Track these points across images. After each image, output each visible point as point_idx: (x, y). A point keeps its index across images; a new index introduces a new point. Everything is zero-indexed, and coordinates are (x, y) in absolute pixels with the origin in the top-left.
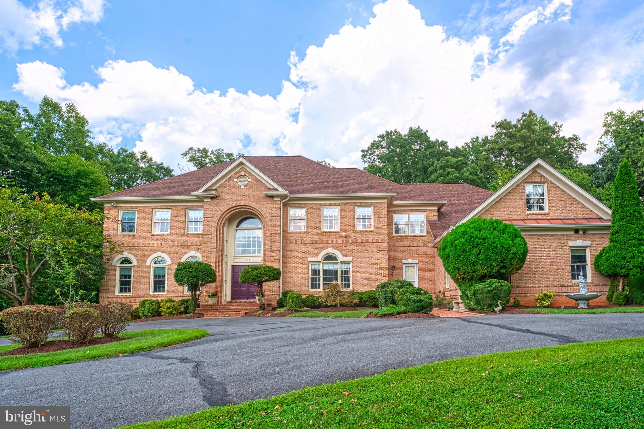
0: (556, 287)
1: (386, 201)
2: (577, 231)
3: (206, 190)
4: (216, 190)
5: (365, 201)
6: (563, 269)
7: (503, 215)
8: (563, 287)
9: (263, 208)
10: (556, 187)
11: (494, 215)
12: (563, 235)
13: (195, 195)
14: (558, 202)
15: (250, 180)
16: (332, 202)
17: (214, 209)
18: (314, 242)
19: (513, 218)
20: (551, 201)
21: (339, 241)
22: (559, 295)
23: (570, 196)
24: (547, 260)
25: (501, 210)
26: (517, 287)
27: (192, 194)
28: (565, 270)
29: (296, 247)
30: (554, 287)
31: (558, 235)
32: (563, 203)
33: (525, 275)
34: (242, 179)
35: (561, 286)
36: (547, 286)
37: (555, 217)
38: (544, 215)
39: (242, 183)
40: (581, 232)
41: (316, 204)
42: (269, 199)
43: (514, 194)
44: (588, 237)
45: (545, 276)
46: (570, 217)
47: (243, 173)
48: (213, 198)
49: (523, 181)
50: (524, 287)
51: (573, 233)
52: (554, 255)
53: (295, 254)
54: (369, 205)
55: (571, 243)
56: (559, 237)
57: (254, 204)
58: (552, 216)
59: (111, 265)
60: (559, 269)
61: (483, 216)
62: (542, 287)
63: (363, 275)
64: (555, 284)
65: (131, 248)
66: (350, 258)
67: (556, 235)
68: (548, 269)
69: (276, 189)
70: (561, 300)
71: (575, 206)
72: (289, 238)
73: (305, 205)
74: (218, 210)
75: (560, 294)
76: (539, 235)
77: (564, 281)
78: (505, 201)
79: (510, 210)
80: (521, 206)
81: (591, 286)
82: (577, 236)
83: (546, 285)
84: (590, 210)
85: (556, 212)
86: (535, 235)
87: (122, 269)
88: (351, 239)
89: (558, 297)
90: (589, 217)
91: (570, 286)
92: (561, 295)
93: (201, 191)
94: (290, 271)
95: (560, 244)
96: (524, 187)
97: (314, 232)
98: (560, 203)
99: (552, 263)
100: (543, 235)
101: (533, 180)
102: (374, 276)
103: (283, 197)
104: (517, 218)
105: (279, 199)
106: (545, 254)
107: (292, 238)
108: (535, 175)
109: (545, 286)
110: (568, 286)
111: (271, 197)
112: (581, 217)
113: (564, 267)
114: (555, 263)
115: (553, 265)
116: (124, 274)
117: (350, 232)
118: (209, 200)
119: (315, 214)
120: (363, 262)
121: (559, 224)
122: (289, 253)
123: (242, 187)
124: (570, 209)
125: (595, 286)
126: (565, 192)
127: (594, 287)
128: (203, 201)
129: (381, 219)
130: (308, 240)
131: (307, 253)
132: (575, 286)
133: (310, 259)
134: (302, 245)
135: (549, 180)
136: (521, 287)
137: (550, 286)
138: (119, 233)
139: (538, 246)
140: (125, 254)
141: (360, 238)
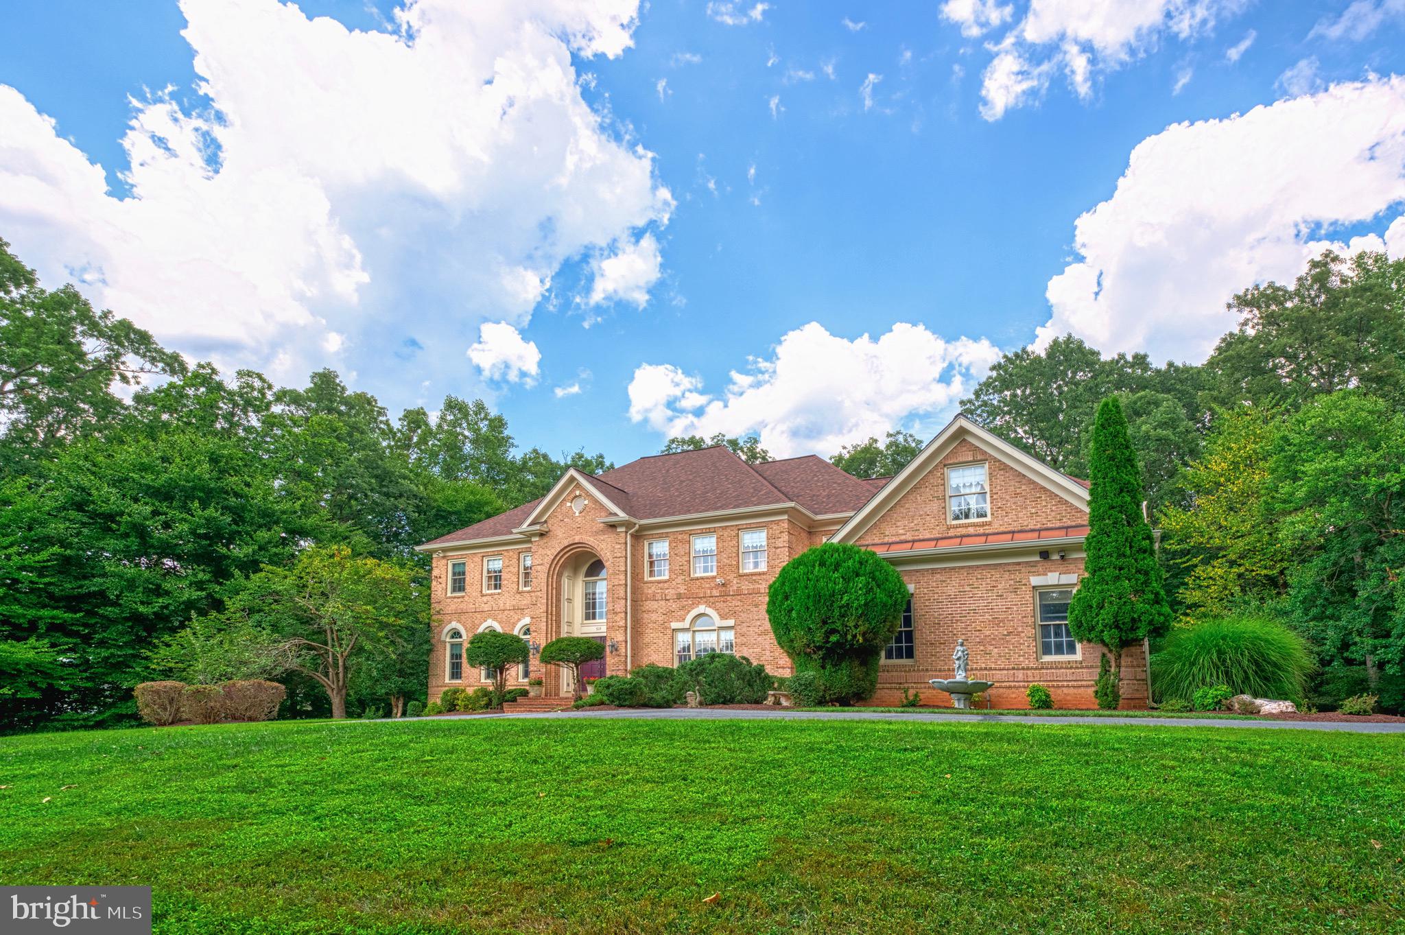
0: (1004, 669)
1: (786, 517)
2: (1045, 555)
3: (532, 524)
4: (546, 522)
5: (755, 520)
6: (1018, 634)
7: (901, 532)
8: (1018, 669)
9: (603, 546)
10: (1005, 468)
11: (887, 533)
12: (1019, 564)
13: (520, 533)
14: (1008, 497)
15: (586, 502)
16: (705, 525)
17: (544, 552)
18: (679, 597)
19: (921, 537)
20: (995, 497)
21: (716, 593)
22: (1010, 687)
23: (1034, 482)
24: (987, 616)
25: (899, 524)
26: (927, 670)
27: (514, 531)
28: (1023, 635)
29: (654, 604)
30: (1000, 670)
31: (1009, 564)
32: (1020, 500)
33: (942, 646)
34: (578, 501)
35: (1013, 669)
36: (986, 669)
37: (1002, 529)
38: (980, 526)
39: (577, 506)
40: (1056, 557)
41: (682, 533)
42: (610, 530)
43: (922, 490)
44: (1072, 566)
45: (982, 648)
46: (1033, 527)
47: (578, 493)
48: (542, 535)
49: (940, 462)
50: (940, 671)
51: (1037, 558)
52: (1000, 605)
53: (654, 616)
54: (759, 527)
55: (1035, 580)
56: (1010, 568)
57: (590, 540)
58: (996, 527)
59: (439, 640)
60: (1009, 634)
61: (867, 538)
62: (976, 669)
63: (751, 650)
64: (1002, 663)
65: (460, 614)
66: (731, 622)
67: (1005, 564)
68: (988, 633)
69: (616, 514)
70: (1014, 696)
71: (1044, 503)
72: (646, 591)
73: (667, 535)
74: (549, 553)
75: (1012, 684)
76: (969, 567)
77: (1021, 659)
78: (907, 506)
79: (916, 522)
80: (935, 512)
81: (1077, 668)
82: (1048, 564)
83: (983, 666)
84: (1077, 508)
85: (1006, 519)
86: (963, 568)
87: (452, 645)
88: (732, 589)
89: (1008, 691)
90: (1074, 524)
91: (1032, 668)
92: (1015, 687)
93: (525, 526)
94: (647, 645)
95: (1012, 582)
96: (943, 474)
97: (680, 579)
98: (1013, 500)
99: (997, 622)
100: (978, 567)
101: (961, 459)
102: (768, 653)
103: (628, 525)
104: (928, 536)
105: (623, 529)
106: (982, 603)
107: (650, 591)
108: (964, 449)
109: (981, 669)
110: (1028, 669)
111: (613, 526)
112: (1058, 524)
113: (1020, 629)
114: (1002, 621)
115: (998, 625)
116: (455, 652)
117: (731, 577)
118: (537, 539)
119: (681, 549)
120: (750, 629)
121: (1004, 542)
122: (646, 615)
123: (577, 514)
124: (1033, 511)
125: (1087, 667)
126: (1024, 475)
127: (1084, 670)
128: (530, 542)
129: (778, 551)
130: (671, 593)
131: (669, 614)
132: (1042, 668)
133: (674, 625)
134: (663, 603)
135: (990, 456)
136: (936, 670)
137: (991, 669)
138: (449, 594)
139: (967, 588)
140: (454, 624)
141: (746, 586)
